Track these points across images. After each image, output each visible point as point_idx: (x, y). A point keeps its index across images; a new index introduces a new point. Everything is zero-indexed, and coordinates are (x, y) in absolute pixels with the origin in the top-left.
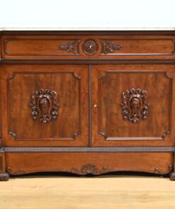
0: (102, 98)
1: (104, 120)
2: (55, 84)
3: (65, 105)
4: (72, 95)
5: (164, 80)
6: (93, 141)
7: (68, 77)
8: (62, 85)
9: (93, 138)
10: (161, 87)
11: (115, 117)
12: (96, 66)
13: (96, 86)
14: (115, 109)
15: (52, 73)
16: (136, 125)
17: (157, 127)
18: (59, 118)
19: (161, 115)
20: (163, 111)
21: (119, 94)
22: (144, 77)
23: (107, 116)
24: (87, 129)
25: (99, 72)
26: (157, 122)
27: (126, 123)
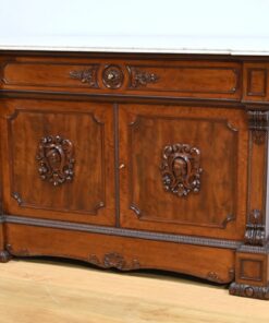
0: (134, 156)
1: (137, 188)
2: (69, 130)
3: (83, 162)
4: (93, 148)
5: (226, 134)
6: (121, 219)
7: (87, 120)
8: (78, 132)
9: (121, 215)
10: (220, 144)
11: (152, 185)
12: (125, 106)
13: (125, 137)
14: (152, 174)
15: (64, 113)
16: (183, 200)
17: (216, 207)
18: (76, 180)
19: (221, 188)
20: (224, 183)
21: (157, 151)
22: (195, 127)
23: (141, 183)
24: (113, 200)
25: (128, 115)
26: (214, 201)
27: (168, 197)
